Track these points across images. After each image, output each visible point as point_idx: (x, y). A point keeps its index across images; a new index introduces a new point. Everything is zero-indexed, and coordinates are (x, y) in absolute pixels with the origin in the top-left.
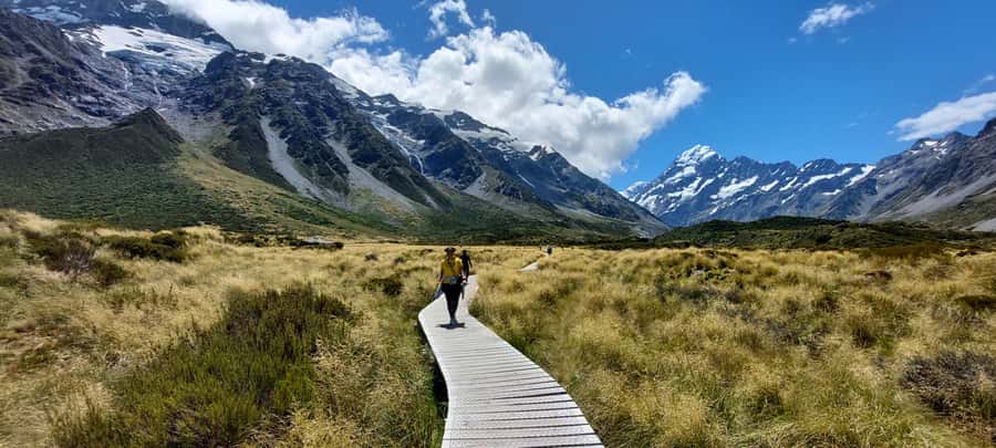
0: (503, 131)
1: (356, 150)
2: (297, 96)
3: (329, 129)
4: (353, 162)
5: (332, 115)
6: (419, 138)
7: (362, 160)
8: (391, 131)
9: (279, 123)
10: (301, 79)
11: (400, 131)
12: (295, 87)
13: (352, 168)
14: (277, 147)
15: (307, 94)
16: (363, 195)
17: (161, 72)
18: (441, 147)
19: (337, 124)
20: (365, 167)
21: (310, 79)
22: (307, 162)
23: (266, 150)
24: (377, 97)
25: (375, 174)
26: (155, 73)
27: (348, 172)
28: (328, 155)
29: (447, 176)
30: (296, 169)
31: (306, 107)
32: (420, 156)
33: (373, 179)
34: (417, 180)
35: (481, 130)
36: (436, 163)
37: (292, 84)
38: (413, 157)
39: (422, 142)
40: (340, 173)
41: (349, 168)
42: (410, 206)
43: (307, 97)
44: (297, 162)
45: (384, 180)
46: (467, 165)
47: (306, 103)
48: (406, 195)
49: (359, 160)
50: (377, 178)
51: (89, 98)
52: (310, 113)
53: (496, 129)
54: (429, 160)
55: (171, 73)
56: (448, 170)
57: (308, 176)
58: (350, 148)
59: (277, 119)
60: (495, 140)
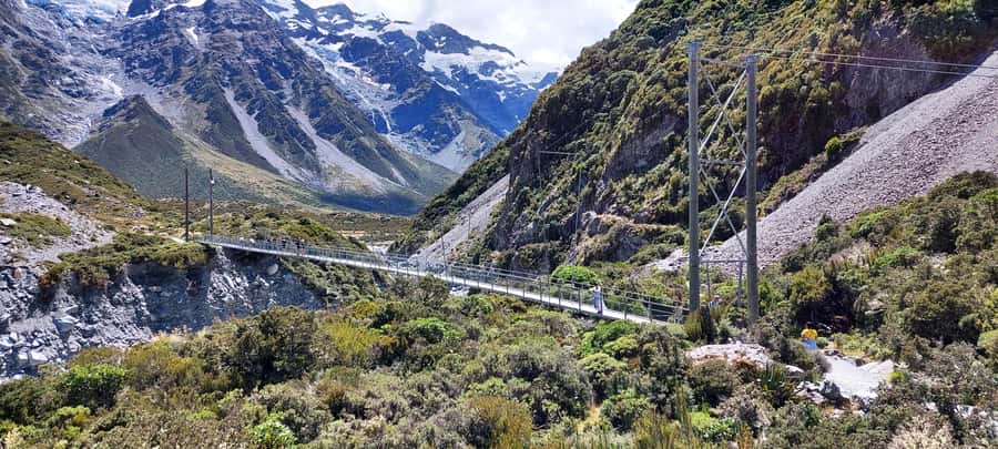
0: (503, 49)
1: (318, 119)
2: (247, 52)
3: (287, 93)
4: (318, 134)
5: (287, 74)
6: (382, 81)
7: (326, 130)
8: (347, 71)
9: (242, 96)
10: (246, 27)
11: (357, 70)
12: (242, 40)
13: (318, 141)
14: (249, 125)
15: (257, 50)
16: (334, 173)
17: (86, 21)
18: (411, 95)
19: (293, 85)
20: (330, 139)
21: (255, 27)
22: (277, 139)
23: (240, 130)
24: (323, 9)
25: (341, 147)
26: (81, 23)
27: (315, 148)
28: (294, 131)
29: (418, 133)
30: (270, 148)
31: (258, 66)
32: (385, 108)
33: (341, 154)
34: (384, 152)
35: (470, 51)
36: (405, 119)
37: (238, 34)
38: (376, 111)
39: (387, 86)
40: (309, 150)
41: (316, 143)
42: (379, 184)
43: (258, 53)
44: (269, 140)
45: (350, 154)
46: (442, 121)
47: (258, 61)
48: (373, 171)
49: (322, 131)
50: (343, 152)
51: (67, 80)
52: (265, 75)
53: (494, 47)
54: (396, 113)
55: (96, 21)
56: (419, 127)
57: (282, 155)
58: (311, 116)
59: (241, 91)
60: (488, 67)
